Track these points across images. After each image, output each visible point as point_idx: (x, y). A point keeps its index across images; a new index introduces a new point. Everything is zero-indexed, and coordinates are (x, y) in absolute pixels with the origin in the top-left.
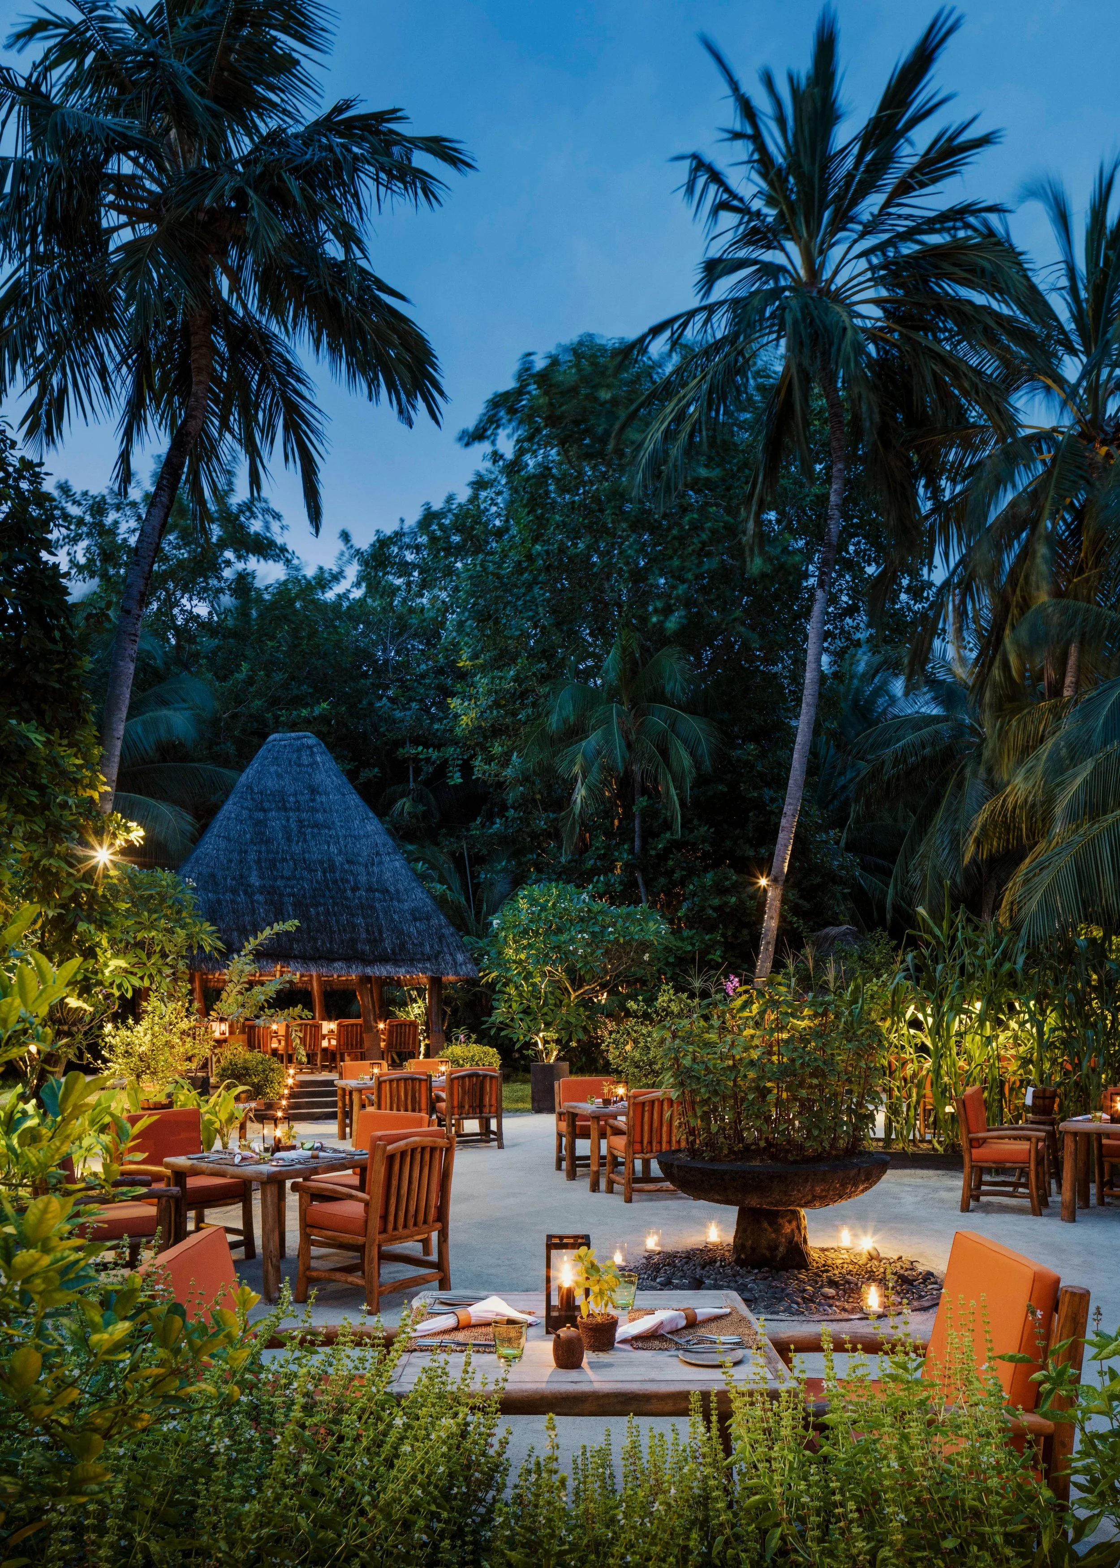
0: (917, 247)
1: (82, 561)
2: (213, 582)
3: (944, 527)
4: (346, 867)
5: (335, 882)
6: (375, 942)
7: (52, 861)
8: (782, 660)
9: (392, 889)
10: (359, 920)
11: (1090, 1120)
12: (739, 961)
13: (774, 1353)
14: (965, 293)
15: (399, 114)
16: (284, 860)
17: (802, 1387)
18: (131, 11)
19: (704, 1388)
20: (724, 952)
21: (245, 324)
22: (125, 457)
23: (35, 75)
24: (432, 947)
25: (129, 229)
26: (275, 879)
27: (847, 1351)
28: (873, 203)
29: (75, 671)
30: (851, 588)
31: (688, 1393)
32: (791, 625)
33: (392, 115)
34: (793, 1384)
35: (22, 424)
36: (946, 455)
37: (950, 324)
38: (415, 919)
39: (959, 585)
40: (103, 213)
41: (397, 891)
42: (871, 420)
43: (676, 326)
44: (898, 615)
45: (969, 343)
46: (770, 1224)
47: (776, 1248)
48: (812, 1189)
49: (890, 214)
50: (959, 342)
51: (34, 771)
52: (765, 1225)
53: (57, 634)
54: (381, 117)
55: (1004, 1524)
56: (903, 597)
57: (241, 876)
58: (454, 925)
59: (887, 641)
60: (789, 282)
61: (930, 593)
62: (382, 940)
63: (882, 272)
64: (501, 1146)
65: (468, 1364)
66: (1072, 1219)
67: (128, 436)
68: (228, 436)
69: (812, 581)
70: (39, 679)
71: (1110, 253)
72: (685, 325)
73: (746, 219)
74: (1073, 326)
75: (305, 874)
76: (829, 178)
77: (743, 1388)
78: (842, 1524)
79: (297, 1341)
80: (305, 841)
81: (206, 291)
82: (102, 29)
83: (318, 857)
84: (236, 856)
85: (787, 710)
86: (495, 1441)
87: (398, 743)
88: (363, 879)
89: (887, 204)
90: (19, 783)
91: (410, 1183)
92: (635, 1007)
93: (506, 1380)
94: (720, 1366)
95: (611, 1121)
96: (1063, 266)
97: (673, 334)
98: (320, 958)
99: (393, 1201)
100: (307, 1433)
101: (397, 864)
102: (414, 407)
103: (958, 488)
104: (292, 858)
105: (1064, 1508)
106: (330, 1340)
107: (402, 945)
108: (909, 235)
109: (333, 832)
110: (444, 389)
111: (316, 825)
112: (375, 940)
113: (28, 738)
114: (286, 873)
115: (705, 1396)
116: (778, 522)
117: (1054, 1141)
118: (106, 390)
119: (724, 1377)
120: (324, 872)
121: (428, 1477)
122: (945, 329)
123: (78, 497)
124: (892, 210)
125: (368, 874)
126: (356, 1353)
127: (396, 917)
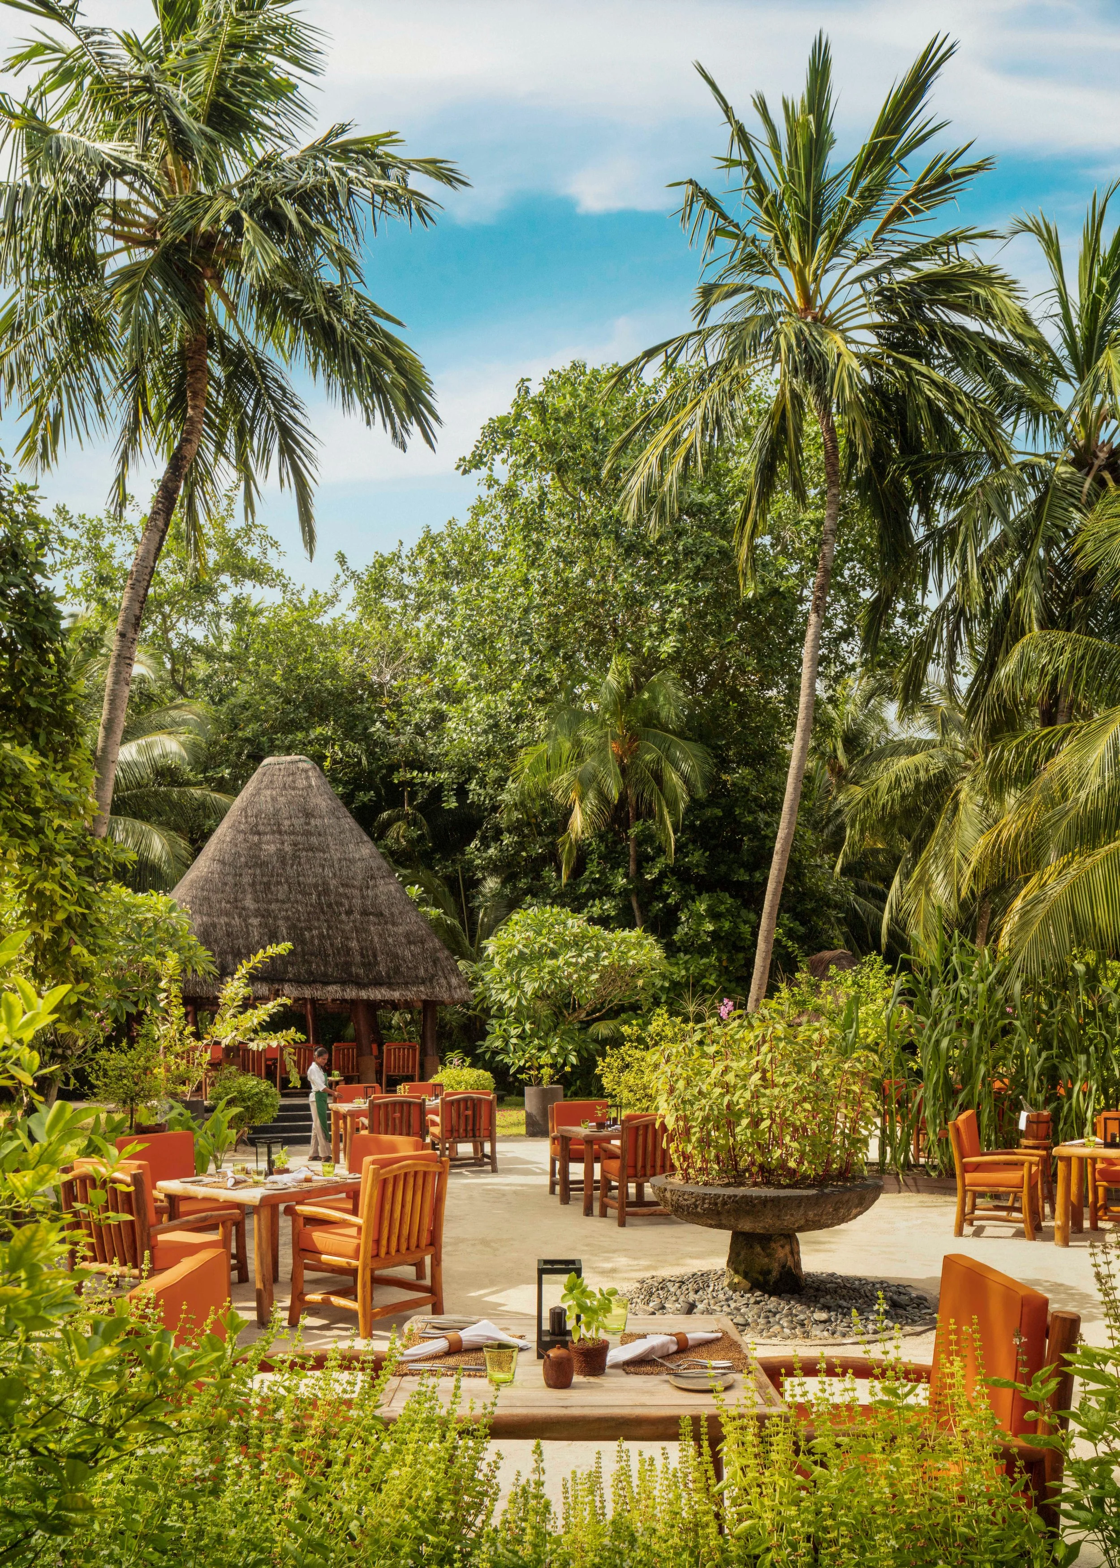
0: (911, 274)
1: (79, 585)
2: (210, 607)
3: (938, 552)
4: (341, 890)
5: (330, 905)
6: (368, 966)
7: (46, 884)
8: (777, 685)
9: (386, 912)
10: (354, 944)
11: (1084, 1145)
12: (733, 985)
13: (765, 1379)
14: (957, 318)
15: (394, 137)
16: (279, 883)
17: (793, 1412)
18: (129, 36)
19: (694, 1412)
20: (719, 976)
21: (240, 349)
22: (120, 480)
23: (31, 101)
24: (426, 970)
25: (125, 253)
26: (270, 902)
27: (837, 1375)
28: (866, 229)
29: (69, 696)
30: (847, 613)
31: (679, 1417)
32: (786, 649)
33: (389, 138)
34: (784, 1409)
35: (19, 448)
36: (940, 481)
37: (944, 350)
38: (410, 943)
39: (954, 611)
40: (99, 237)
41: (392, 914)
42: (865, 447)
43: (670, 351)
44: (892, 640)
45: (964, 369)
46: (763, 1249)
47: (769, 1272)
48: (805, 1214)
49: (884, 240)
50: (953, 369)
51: (28, 794)
52: (758, 1249)
53: (51, 657)
54: (377, 141)
55: (994, 1552)
56: (898, 621)
57: (236, 900)
58: (449, 948)
59: (882, 665)
60: (784, 307)
61: (924, 618)
62: (377, 963)
63: (877, 298)
64: (494, 1170)
65: (458, 1388)
66: (1066, 1243)
67: (124, 459)
68: (222, 459)
69: (807, 606)
70: (33, 704)
71: (1104, 280)
72: (679, 350)
73: (742, 244)
74: (1066, 352)
75: (300, 897)
76: (823, 205)
77: (734, 1412)
78: (833, 1549)
79: (287, 1364)
80: (299, 864)
81: (201, 315)
82: (99, 54)
83: (311, 880)
84: (230, 879)
85: (782, 734)
86: (483, 1465)
87: (393, 768)
88: (357, 902)
89: (882, 229)
90: (13, 807)
91: (403, 1206)
92: (629, 1031)
93: (494, 1404)
94: (710, 1391)
95: (605, 1145)
96: (1056, 293)
97: (667, 357)
98: (314, 982)
99: (386, 1223)
100: (295, 1458)
101: (392, 888)
102: (407, 431)
103: (952, 516)
104: (287, 881)
105: (1054, 1535)
106: (320, 1363)
107: (397, 970)
108: (903, 261)
109: (327, 855)
110: (439, 413)
111: (311, 849)
112: (369, 964)
113: (22, 763)
114: (281, 896)
115: (696, 1420)
116: (772, 546)
117: (1048, 1166)
118: (102, 415)
119: (714, 1401)
120: (319, 896)
121: (417, 1500)
122: (940, 356)
123: (75, 520)
124: (886, 236)
125: (363, 897)
126: (345, 1376)
127: (390, 940)
